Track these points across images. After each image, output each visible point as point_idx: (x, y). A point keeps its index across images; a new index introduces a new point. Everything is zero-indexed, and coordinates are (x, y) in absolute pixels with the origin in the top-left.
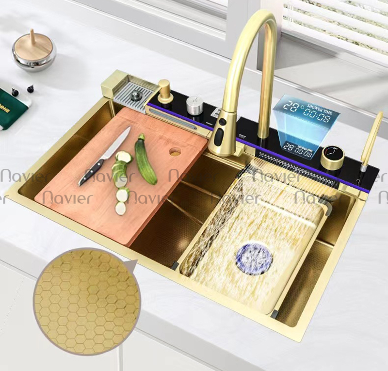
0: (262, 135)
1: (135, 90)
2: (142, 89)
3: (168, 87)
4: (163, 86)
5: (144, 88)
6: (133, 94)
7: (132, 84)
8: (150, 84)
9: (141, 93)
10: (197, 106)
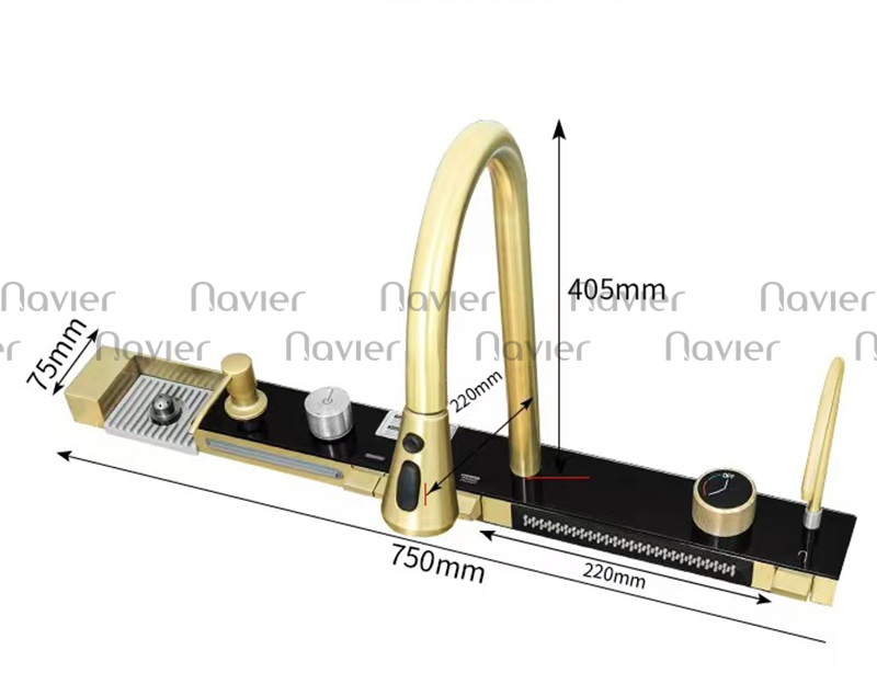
0: (524, 467)
1: (160, 396)
2: (179, 388)
3: (250, 372)
4: (235, 371)
5: (183, 387)
6: (157, 406)
7: (148, 379)
8: (198, 372)
9: (177, 400)
10: (336, 414)
